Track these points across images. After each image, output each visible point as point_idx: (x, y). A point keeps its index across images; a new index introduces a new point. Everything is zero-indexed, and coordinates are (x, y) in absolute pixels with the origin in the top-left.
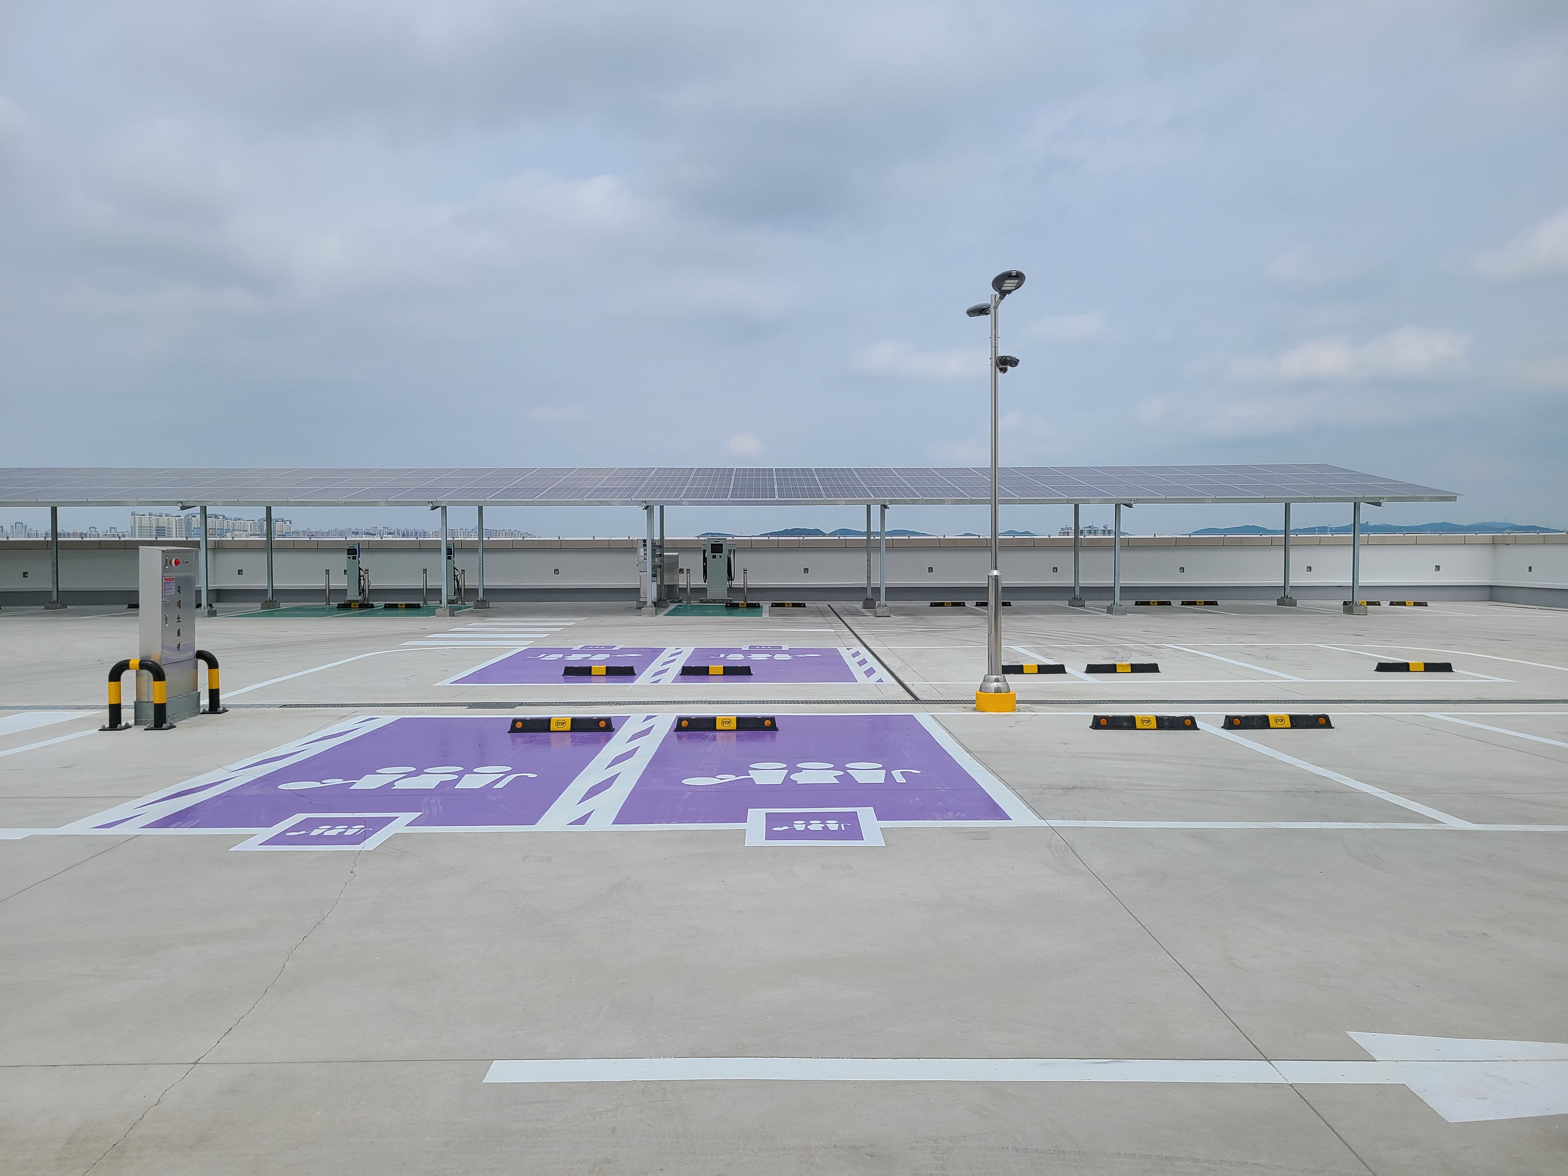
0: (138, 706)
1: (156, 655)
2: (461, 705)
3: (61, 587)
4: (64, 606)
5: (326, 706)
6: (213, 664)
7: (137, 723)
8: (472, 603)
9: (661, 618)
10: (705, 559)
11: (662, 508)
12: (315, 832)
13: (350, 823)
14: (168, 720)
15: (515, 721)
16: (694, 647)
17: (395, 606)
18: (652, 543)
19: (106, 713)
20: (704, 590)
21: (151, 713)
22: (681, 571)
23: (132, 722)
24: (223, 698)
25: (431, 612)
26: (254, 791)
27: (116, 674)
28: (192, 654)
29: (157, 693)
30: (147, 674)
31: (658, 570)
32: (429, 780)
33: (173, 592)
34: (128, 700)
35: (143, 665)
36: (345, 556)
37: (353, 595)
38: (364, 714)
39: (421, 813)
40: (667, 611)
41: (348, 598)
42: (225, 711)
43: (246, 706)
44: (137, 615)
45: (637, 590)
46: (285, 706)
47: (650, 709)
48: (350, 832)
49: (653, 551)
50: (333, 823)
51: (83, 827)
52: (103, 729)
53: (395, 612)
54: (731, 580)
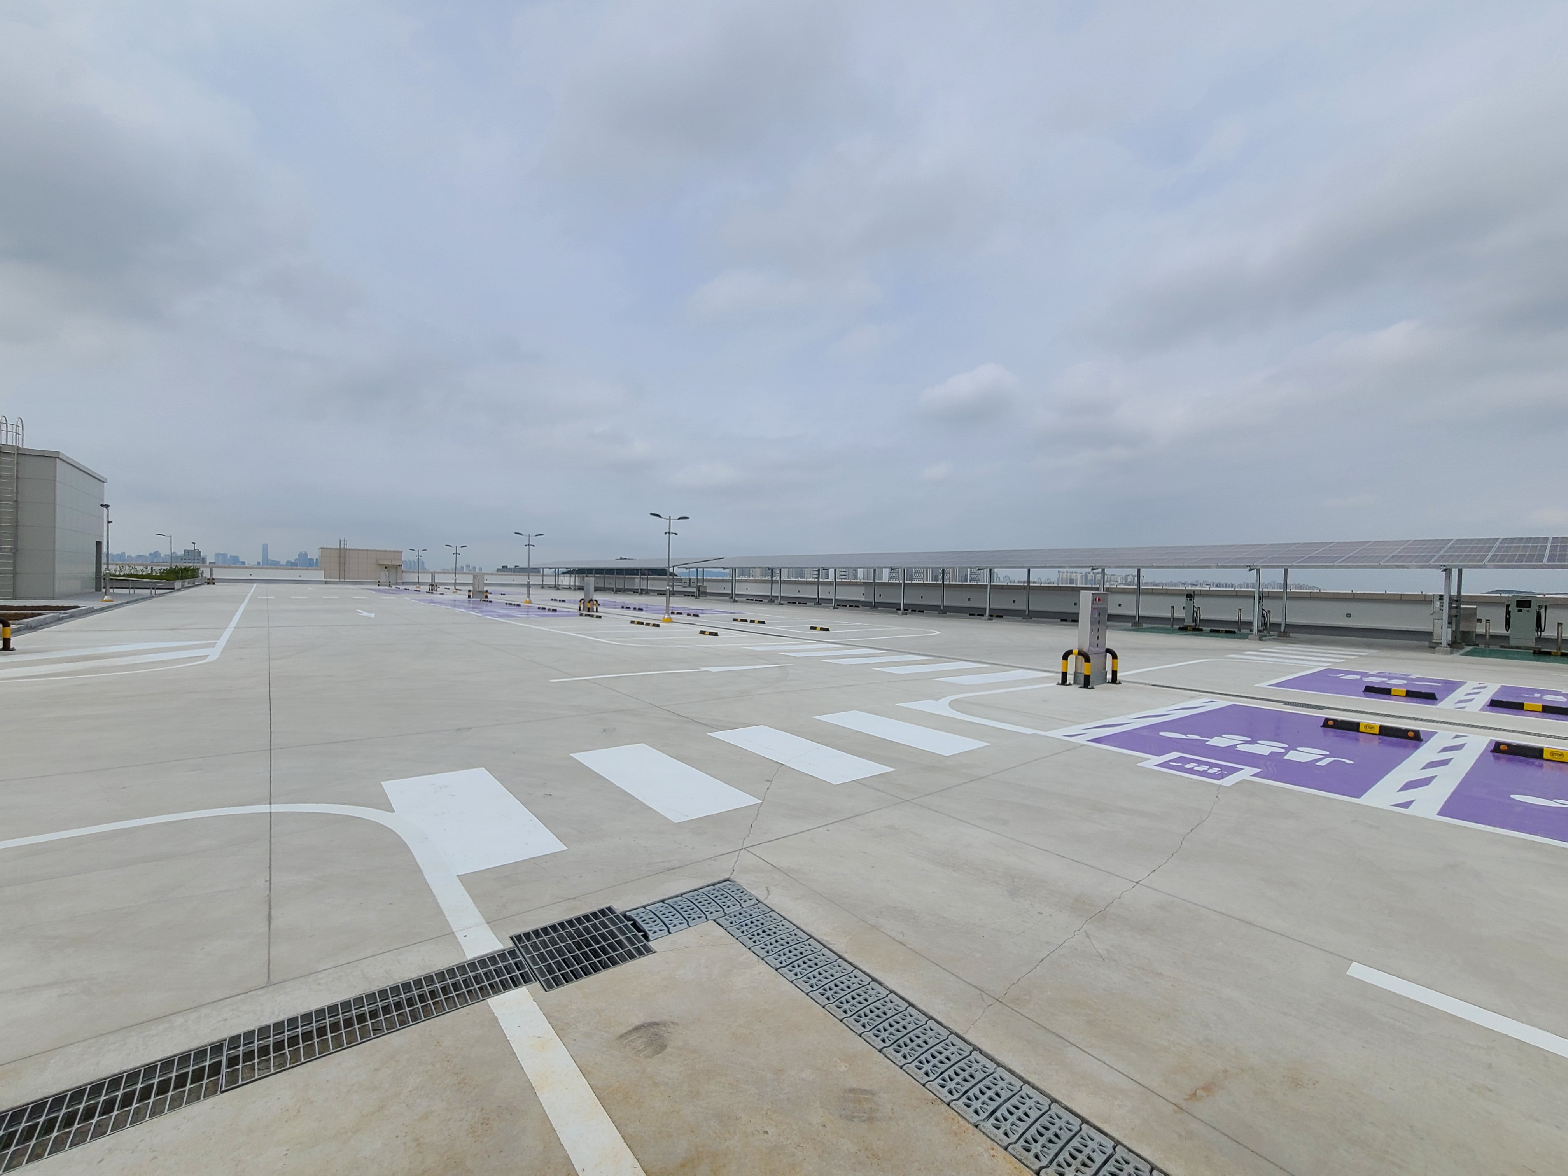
0: (1075, 674)
1: (1086, 649)
2: (1281, 702)
3: (1030, 608)
4: (1031, 618)
5: (1181, 689)
6: (1115, 656)
7: (1075, 683)
8: (1276, 633)
9: (1457, 656)
10: (1508, 613)
11: (1460, 571)
12: (1188, 766)
13: (1211, 765)
14: (1091, 684)
15: (1327, 720)
16: (1500, 685)
17: (1218, 631)
18: (1450, 598)
19: (1060, 676)
20: (1506, 638)
21: (1082, 679)
22: (1480, 621)
23: (1072, 682)
24: (1119, 675)
25: (1245, 637)
26: (1144, 733)
27: (1066, 657)
28: (1105, 650)
29: (1086, 669)
30: (1081, 658)
31: (1454, 619)
32: (1264, 748)
33: (1096, 615)
34: (1071, 671)
35: (1080, 653)
36: (1184, 599)
37: (1189, 622)
38: (1206, 698)
39: (1260, 770)
40: (1462, 652)
41: (1185, 624)
42: (1120, 683)
43: (1131, 682)
44: (1078, 626)
45: (1430, 634)
46: (1154, 685)
47: (1460, 730)
48: (1210, 771)
49: (1450, 604)
50: (1200, 763)
51: (1058, 734)
52: (1058, 684)
53: (1217, 634)
54: (1541, 631)
